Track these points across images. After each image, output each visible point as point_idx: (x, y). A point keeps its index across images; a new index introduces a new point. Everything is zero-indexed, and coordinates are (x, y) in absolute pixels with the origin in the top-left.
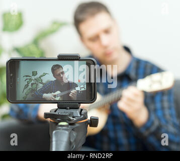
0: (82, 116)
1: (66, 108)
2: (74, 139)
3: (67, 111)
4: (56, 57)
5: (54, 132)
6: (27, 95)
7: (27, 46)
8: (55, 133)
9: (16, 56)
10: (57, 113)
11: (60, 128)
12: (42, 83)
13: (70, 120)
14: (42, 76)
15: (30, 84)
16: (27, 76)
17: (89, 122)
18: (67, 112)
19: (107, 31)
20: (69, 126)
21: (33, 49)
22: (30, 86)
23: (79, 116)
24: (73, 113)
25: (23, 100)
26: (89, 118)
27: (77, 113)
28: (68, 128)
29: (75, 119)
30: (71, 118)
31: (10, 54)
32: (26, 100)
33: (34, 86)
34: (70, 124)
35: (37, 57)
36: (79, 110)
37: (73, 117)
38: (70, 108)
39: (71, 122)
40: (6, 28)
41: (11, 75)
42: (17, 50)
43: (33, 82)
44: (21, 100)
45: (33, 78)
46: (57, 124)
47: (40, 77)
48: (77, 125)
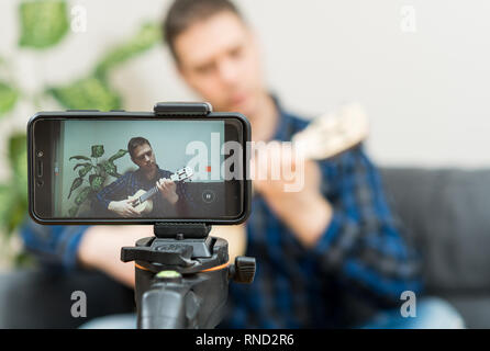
0: (215, 257)
1: (175, 237)
2: (195, 312)
3: (178, 243)
4: (150, 110)
5: (145, 295)
6: (79, 204)
7: (79, 83)
8: (148, 297)
9: (51, 108)
10: (152, 248)
11: (159, 284)
12: (115, 174)
13: (184, 265)
14: (115, 157)
15: (86, 178)
16: (78, 158)
17: (232, 269)
18: (178, 247)
19: (234, 53)
20: (184, 281)
21: (94, 89)
22: (86, 183)
23: (208, 255)
24: (192, 248)
25: (68, 216)
26: (231, 261)
27: (202, 248)
28: (182, 286)
29: (197, 263)
30: (189, 261)
31: (36, 102)
32: (77, 216)
33: (97, 181)
34: (185, 276)
35: (104, 110)
36: (208, 240)
37: (193, 259)
38: (186, 237)
39: (187, 271)
40: (27, 40)
41: (40, 155)
42: (55, 93)
43: (93, 171)
44: (63, 215)
45: (94, 161)
46: (152, 275)
47: (111, 160)
48: (202, 278)
